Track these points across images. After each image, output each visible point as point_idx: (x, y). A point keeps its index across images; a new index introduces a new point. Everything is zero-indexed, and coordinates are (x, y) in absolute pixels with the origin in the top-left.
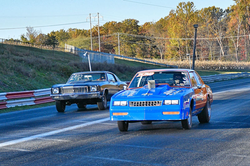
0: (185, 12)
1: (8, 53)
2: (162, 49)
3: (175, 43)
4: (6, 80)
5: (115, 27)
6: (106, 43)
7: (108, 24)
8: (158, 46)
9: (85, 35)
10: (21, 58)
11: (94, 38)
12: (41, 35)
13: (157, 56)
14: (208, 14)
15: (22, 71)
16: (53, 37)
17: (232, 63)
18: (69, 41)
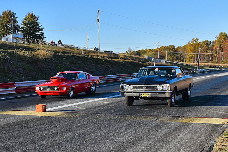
0: (195, 42)
2: (185, 57)
3: (191, 56)
4: (119, 69)
5: (166, 48)
6: (161, 55)
7: (162, 47)
8: (183, 56)
9: (153, 51)
11: (156, 53)
12: (134, 51)
13: (183, 61)
14: (205, 43)
16: (139, 52)
17: (215, 64)
18: (146, 54)
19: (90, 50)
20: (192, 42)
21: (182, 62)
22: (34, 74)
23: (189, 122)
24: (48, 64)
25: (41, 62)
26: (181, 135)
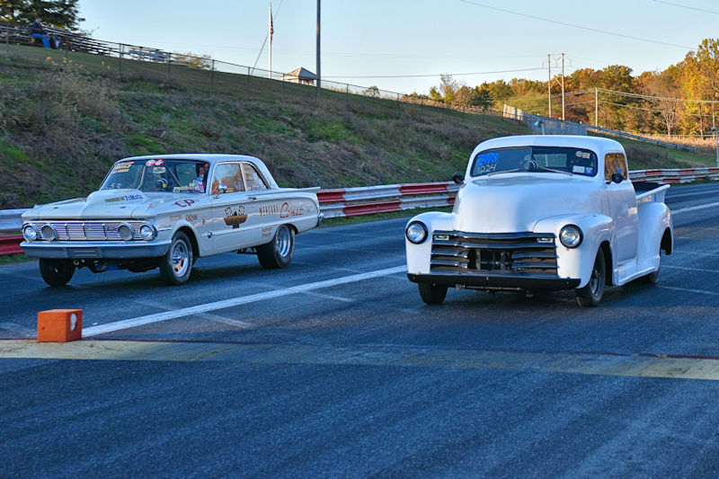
0: (712, 56)
1: (407, 118)
2: (669, 116)
3: (694, 109)
4: (403, 162)
5: (592, 78)
6: (577, 104)
7: (579, 72)
8: (663, 113)
9: (539, 90)
10: (428, 126)
11: (554, 96)
13: (662, 130)
15: (430, 148)
16: (485, 93)
18: (511, 100)
19: (282, 79)
20: (699, 54)
21: (656, 137)
22: (28, 179)
23: (670, 376)
24: (97, 137)
25: (62, 125)
26: (635, 424)
